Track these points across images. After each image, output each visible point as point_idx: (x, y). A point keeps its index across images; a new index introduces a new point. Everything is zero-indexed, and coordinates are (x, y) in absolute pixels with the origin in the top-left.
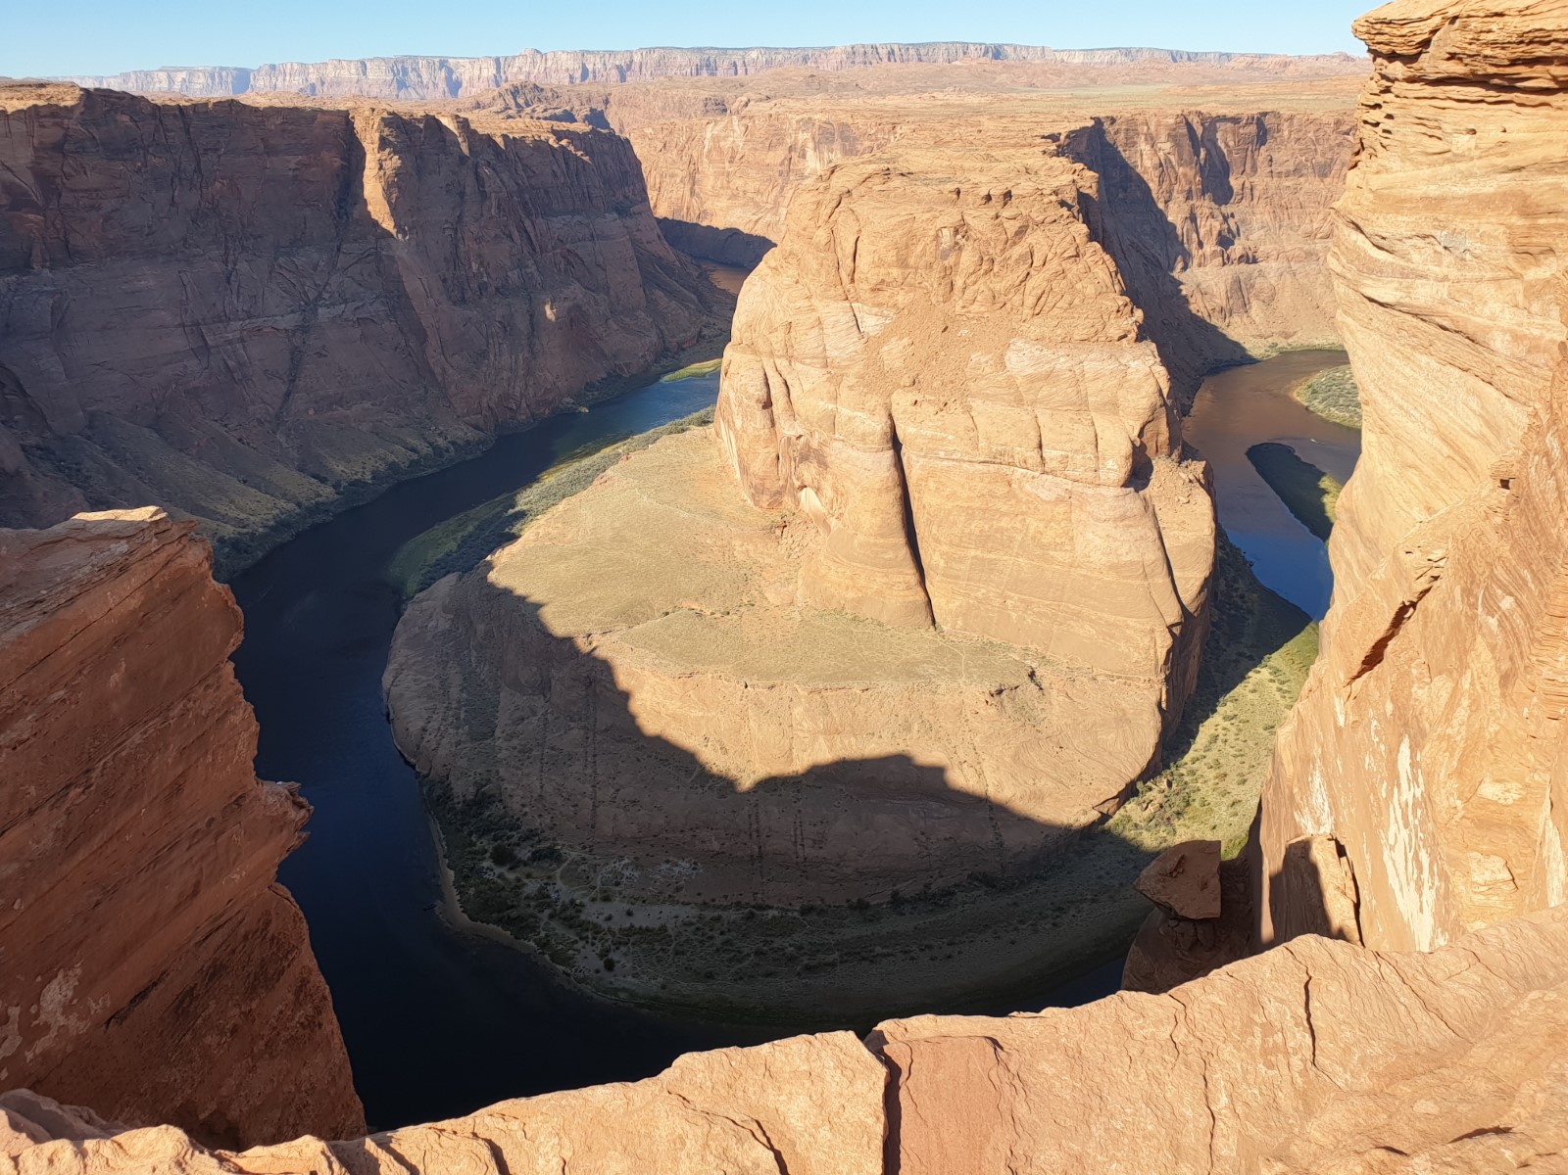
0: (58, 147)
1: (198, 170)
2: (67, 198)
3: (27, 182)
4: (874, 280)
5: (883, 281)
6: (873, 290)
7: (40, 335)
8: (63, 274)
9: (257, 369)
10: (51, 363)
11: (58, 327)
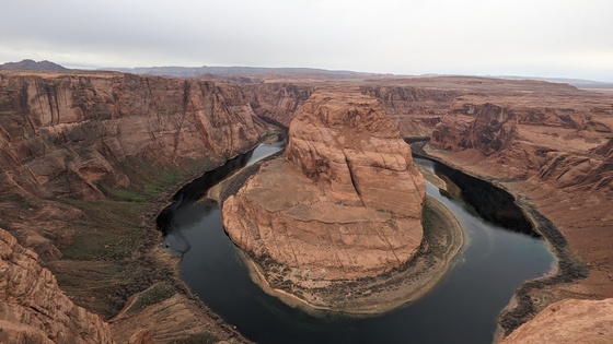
0: (119, 88)
1: (151, 94)
2: (120, 100)
3: (111, 96)
4: (332, 122)
7: (114, 135)
8: (119, 120)
9: (166, 144)
10: (117, 143)
11: (119, 133)
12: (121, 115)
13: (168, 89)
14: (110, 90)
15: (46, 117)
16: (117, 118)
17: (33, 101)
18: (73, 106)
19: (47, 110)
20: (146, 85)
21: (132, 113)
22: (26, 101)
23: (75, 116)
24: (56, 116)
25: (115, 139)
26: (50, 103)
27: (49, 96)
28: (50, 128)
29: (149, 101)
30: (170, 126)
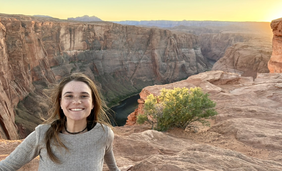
0: (108, 32)
1: (127, 36)
2: (108, 39)
3: (103, 37)
4: (240, 65)
5: (242, 66)
6: (240, 68)
7: (100, 60)
8: (105, 51)
9: (129, 69)
10: (101, 64)
11: (103, 59)
12: (106, 48)
13: (138, 34)
14: (103, 33)
15: (67, 46)
16: (104, 49)
17: (62, 36)
18: (82, 41)
19: (68, 42)
20: (125, 31)
21: (112, 48)
22: (59, 36)
23: (82, 47)
24: (72, 46)
25: (100, 62)
26: (71, 39)
27: (71, 34)
28: (69, 52)
29: (125, 41)
30: (134, 58)
